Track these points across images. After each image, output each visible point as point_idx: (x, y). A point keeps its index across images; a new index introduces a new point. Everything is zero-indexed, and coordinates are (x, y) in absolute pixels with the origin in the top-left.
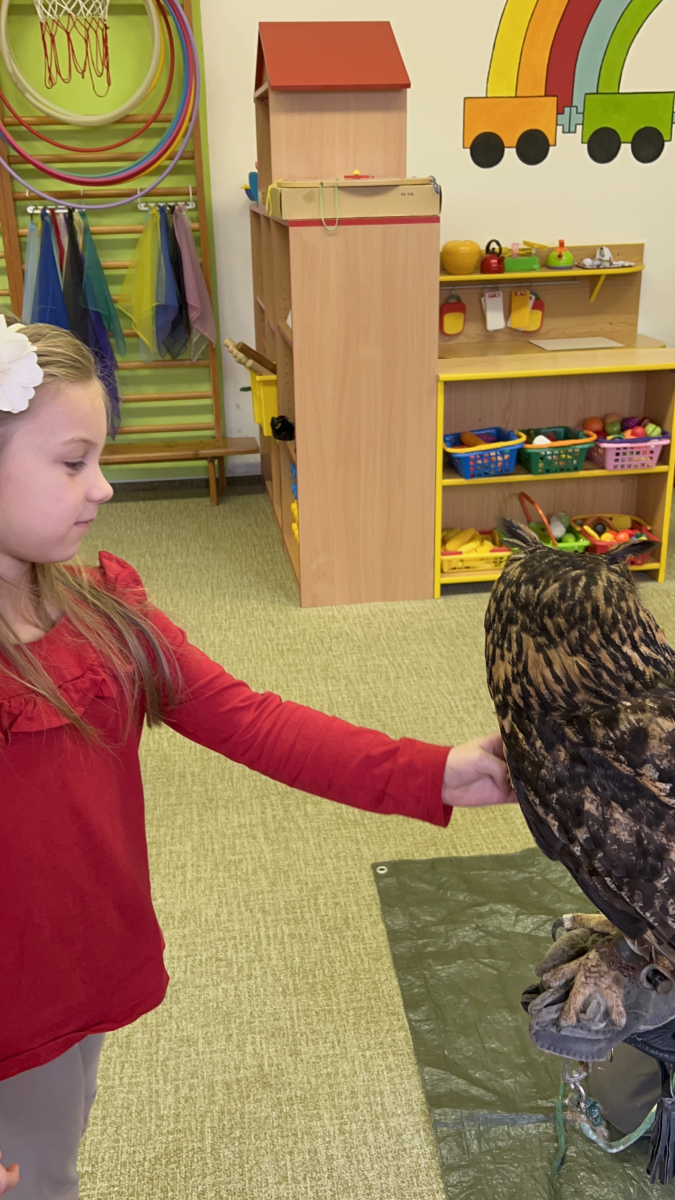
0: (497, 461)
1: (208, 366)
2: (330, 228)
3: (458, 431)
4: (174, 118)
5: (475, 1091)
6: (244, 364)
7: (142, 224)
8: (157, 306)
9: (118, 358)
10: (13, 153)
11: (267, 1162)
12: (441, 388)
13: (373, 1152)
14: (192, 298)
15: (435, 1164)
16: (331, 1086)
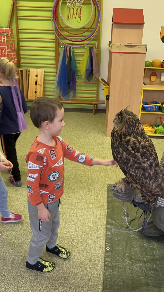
0: (154, 109)
1: (96, 84)
2: (121, 54)
3: (147, 101)
4: (94, 28)
5: (116, 224)
6: (102, 83)
7: (85, 51)
8: (86, 69)
9: (77, 80)
10: (59, 34)
11: (74, 228)
12: (143, 91)
13: (94, 230)
14: (94, 68)
15: (105, 234)
16: (89, 219)
